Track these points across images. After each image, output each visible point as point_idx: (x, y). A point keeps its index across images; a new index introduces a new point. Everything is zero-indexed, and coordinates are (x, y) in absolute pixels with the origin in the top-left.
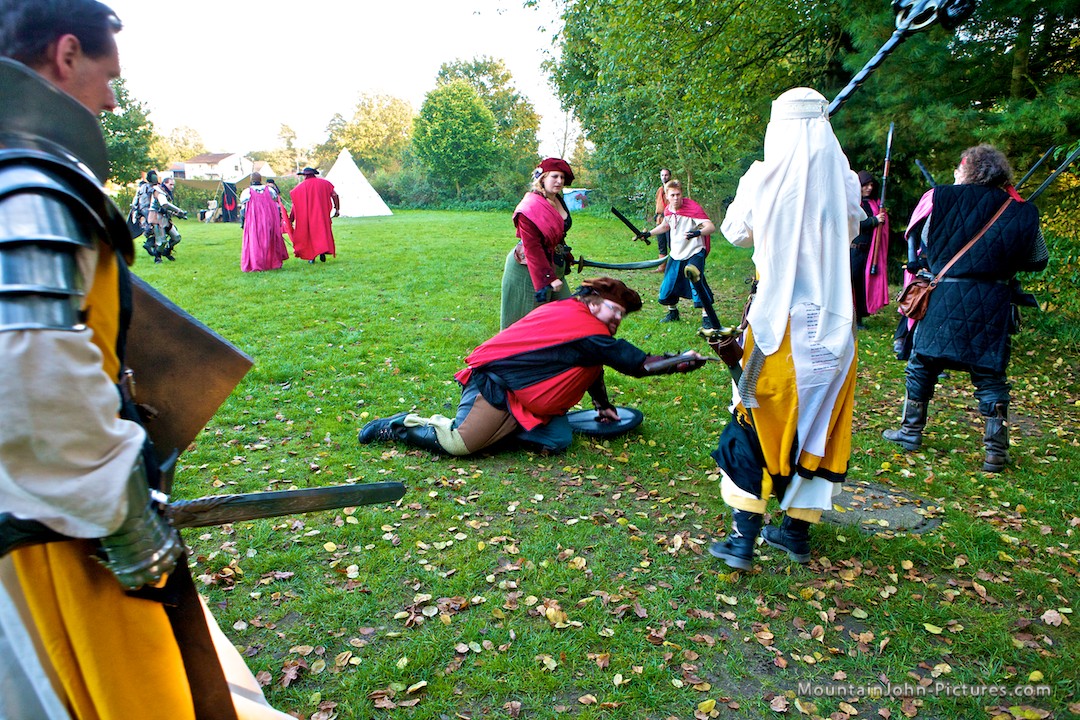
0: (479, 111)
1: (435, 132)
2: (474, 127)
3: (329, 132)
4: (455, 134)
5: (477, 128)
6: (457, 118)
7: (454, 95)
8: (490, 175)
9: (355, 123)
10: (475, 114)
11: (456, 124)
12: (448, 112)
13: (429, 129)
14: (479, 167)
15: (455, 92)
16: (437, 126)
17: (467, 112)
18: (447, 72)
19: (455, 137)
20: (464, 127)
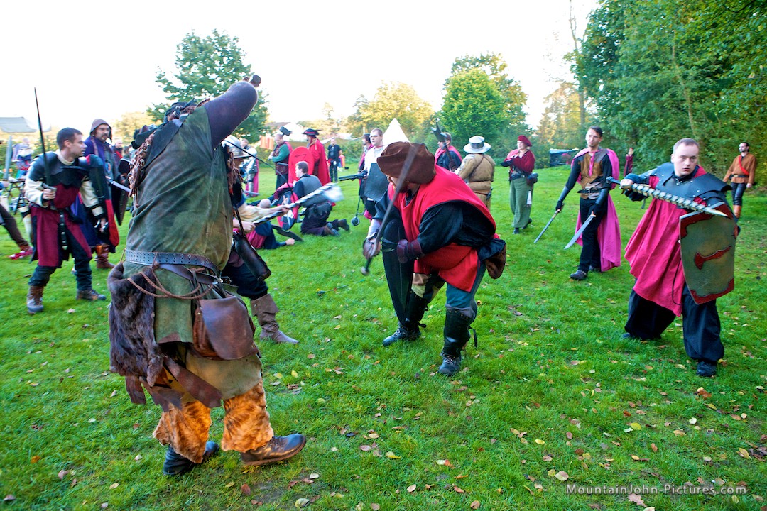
0: (492, 91)
1: (460, 107)
2: (488, 103)
3: (357, 108)
4: (474, 108)
5: (491, 104)
6: (476, 97)
7: (474, 80)
8: (499, 139)
9: (375, 100)
10: (488, 94)
11: (476, 101)
12: (470, 92)
13: (456, 105)
14: (491, 133)
15: (474, 78)
16: (461, 103)
17: (484, 92)
18: (458, 64)
19: (474, 111)
20: (481, 103)
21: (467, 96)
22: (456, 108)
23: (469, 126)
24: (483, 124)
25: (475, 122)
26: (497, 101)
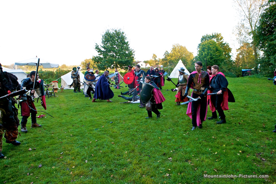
0: (218, 48)
3: (165, 56)
7: (210, 44)
8: (221, 66)
9: (172, 53)
11: (212, 52)
14: (218, 64)
16: (206, 53)
17: (215, 48)
18: (204, 38)
19: (211, 56)
20: (214, 53)
21: (208, 50)
22: (204, 55)
23: (209, 61)
24: (214, 60)
25: (212, 60)
26: (220, 52)
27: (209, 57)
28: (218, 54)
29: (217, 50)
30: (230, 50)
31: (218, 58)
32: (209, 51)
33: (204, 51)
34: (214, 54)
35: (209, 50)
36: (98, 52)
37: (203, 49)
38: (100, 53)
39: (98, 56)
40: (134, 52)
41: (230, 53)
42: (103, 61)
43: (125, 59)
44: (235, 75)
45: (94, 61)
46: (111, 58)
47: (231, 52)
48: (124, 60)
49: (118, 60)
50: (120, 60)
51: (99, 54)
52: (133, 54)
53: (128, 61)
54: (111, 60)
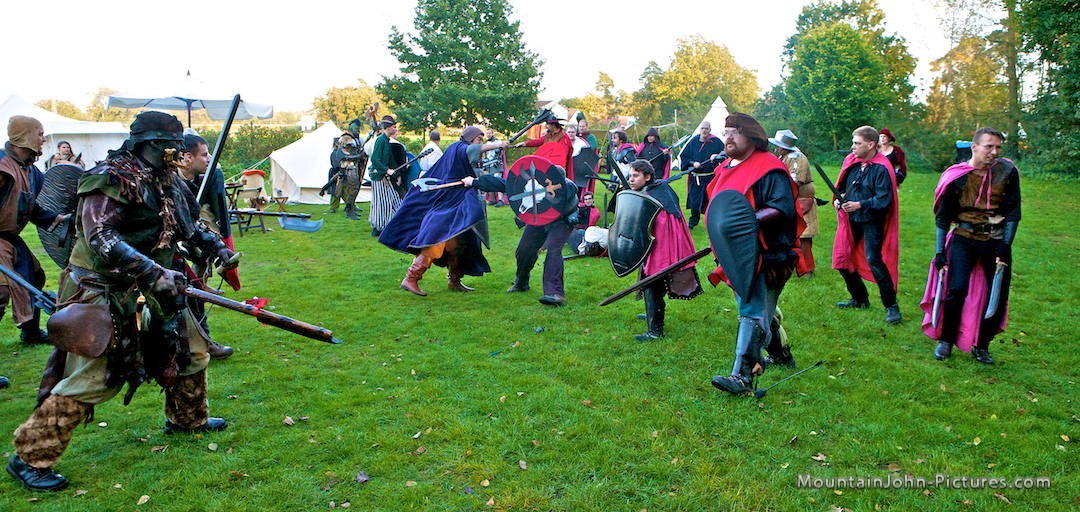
0: (867, 56)
1: (817, 79)
2: (861, 73)
3: (646, 80)
4: (840, 82)
5: (865, 75)
6: (842, 64)
7: (838, 39)
10: (862, 59)
11: (842, 70)
12: (832, 58)
15: (840, 36)
16: (820, 73)
17: (854, 57)
19: (840, 85)
20: (850, 73)
21: (829, 63)
22: (811, 81)
23: (831, 106)
24: (853, 103)
25: (841, 102)
26: (875, 71)
27: (832, 88)
28: (866, 78)
29: (863, 63)
30: (909, 64)
31: (866, 96)
32: (834, 67)
33: (812, 65)
34: (852, 78)
35: (831, 64)
36: (402, 60)
37: (809, 60)
38: (405, 65)
39: (400, 75)
40: (541, 63)
41: (911, 77)
42: (418, 96)
43: (505, 92)
44: (930, 164)
45: (381, 96)
46: (451, 86)
47: (915, 71)
48: (501, 96)
49: (481, 96)
50: (489, 93)
51: (402, 70)
52: (539, 71)
53: (516, 99)
54: (451, 92)
